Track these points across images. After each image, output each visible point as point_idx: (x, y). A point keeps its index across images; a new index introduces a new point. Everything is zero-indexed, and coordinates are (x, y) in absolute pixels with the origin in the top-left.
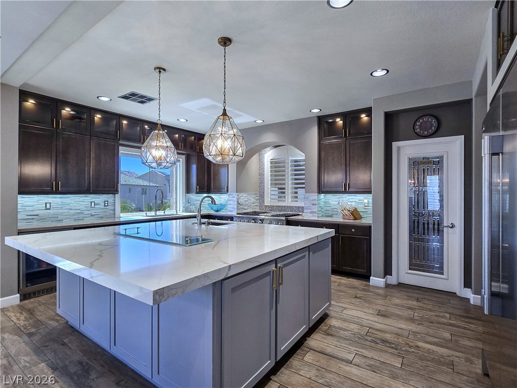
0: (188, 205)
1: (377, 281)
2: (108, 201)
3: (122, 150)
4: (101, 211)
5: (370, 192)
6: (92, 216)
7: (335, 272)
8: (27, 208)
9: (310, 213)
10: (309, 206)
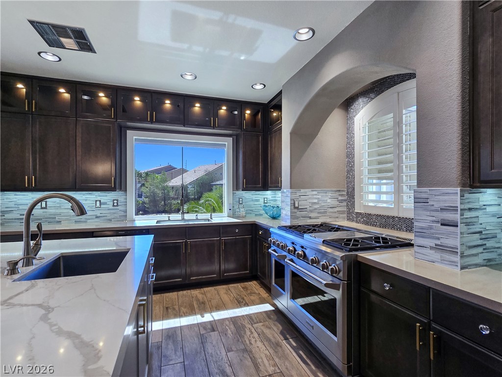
0: (237, 207)
2: (117, 200)
4: (109, 211)
6: (97, 217)
8: (21, 207)
9: (431, 248)
10: (431, 228)
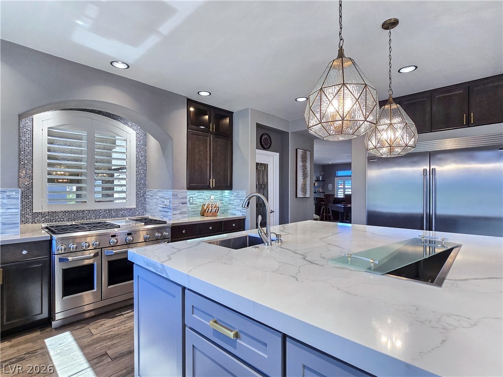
9: (179, 214)
10: (178, 206)
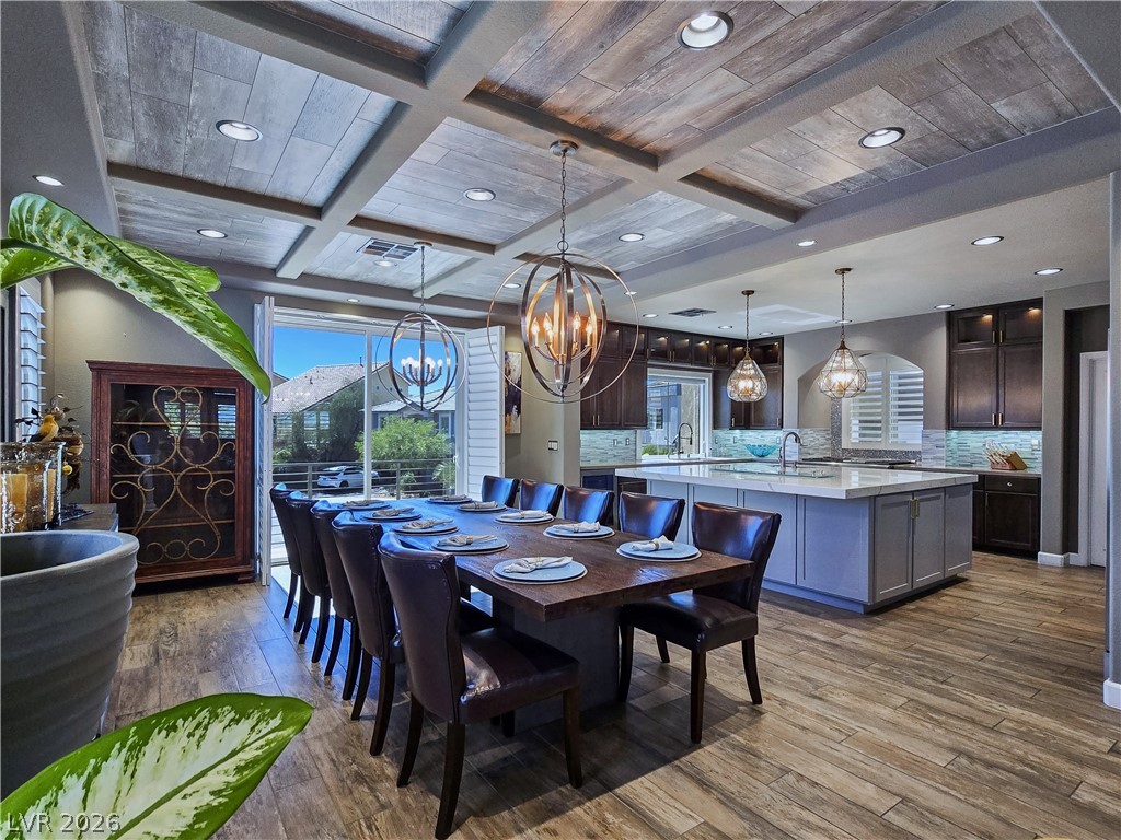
0: (715, 446)
1: (1049, 558)
2: (629, 439)
3: (651, 372)
4: (623, 451)
5: (1039, 428)
6: (615, 456)
7: (977, 547)
9: (931, 459)
10: (931, 449)
